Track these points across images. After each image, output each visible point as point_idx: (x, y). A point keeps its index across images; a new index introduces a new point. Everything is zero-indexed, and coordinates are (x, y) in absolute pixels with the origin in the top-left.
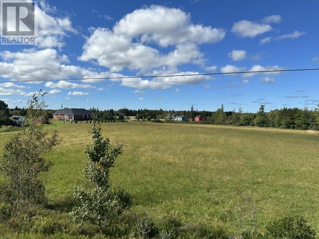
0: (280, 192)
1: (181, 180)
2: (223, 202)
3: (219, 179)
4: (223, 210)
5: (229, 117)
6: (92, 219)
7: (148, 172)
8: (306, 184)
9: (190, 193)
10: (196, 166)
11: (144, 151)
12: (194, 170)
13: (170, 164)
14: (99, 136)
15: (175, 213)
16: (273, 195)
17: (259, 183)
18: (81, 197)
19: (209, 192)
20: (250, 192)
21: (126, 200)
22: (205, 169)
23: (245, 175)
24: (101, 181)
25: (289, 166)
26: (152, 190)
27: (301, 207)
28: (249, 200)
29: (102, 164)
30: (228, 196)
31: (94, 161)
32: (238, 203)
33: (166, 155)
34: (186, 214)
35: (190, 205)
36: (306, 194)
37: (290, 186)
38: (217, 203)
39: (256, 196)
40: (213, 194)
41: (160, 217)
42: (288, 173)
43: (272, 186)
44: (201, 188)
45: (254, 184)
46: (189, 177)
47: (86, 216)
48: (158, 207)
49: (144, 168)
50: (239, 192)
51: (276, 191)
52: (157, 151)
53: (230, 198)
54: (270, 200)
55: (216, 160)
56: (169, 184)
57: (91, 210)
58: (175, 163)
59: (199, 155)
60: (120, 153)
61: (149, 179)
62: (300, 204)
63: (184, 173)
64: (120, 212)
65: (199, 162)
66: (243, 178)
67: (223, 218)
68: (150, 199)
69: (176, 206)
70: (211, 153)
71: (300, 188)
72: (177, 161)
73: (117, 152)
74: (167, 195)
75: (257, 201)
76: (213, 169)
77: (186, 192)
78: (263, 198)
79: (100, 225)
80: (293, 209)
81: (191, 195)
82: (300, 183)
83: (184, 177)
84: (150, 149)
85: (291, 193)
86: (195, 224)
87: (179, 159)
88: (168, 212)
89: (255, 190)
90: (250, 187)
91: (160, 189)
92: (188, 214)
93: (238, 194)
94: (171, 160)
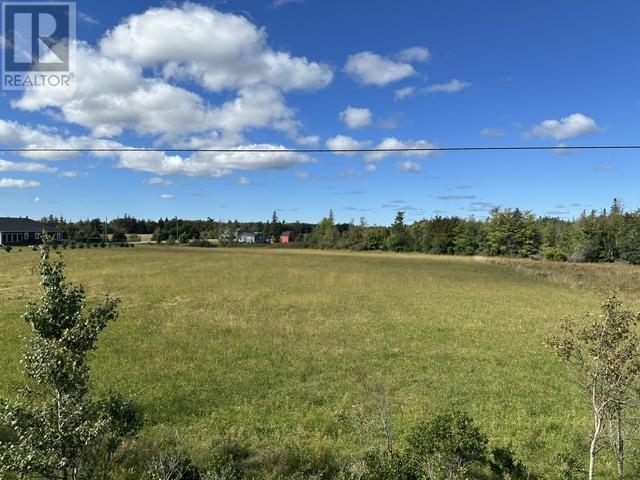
0: (430, 371)
1: (252, 362)
2: (332, 397)
3: (325, 353)
4: (331, 413)
5: (344, 235)
6: (45, 469)
7: (179, 352)
8: (474, 351)
9: (269, 388)
10: (282, 332)
11: (173, 309)
12: (277, 341)
13: (228, 331)
14: (59, 280)
15: (236, 433)
16: (420, 376)
17: (394, 355)
18: (13, 423)
19: (305, 381)
20: (379, 374)
21: (127, 418)
22: (299, 337)
23: (372, 342)
25: (445, 321)
26: (189, 389)
27: (465, 394)
28: (379, 389)
29: (67, 343)
30: (340, 386)
31: (46, 337)
32: (360, 398)
33: (220, 316)
34: (259, 430)
35: (268, 411)
36: (473, 371)
37: (447, 357)
38: (320, 402)
39: (390, 381)
40: (313, 383)
41: (205, 445)
42: (445, 335)
43: (418, 359)
44: (289, 376)
45: (387, 357)
46: (268, 355)
47: (29, 463)
48: (201, 425)
49: (171, 345)
50: (361, 376)
51: (424, 369)
52: (200, 306)
53: (345, 388)
54: (414, 385)
55: (319, 318)
56: (226, 373)
57: (41, 448)
58: (238, 329)
59: (288, 310)
60: (111, 317)
61: (181, 367)
62: (464, 389)
63: (257, 349)
64: (113, 446)
65: (286, 323)
66: (368, 349)
67: (331, 432)
68: (183, 408)
69: (240, 416)
70: (310, 304)
71: (463, 359)
72: (244, 325)
73: (106, 314)
74: (220, 396)
75: (393, 391)
76: (314, 335)
77: (261, 386)
78: (403, 384)
80: (452, 399)
81: (270, 391)
82: (464, 351)
83: (256, 356)
84: (186, 304)
85: (449, 369)
86: (276, 449)
87: (248, 321)
88: (222, 431)
89: (389, 370)
90: (380, 365)
91: (207, 386)
92: (264, 429)
93: (359, 380)
94: (231, 324)
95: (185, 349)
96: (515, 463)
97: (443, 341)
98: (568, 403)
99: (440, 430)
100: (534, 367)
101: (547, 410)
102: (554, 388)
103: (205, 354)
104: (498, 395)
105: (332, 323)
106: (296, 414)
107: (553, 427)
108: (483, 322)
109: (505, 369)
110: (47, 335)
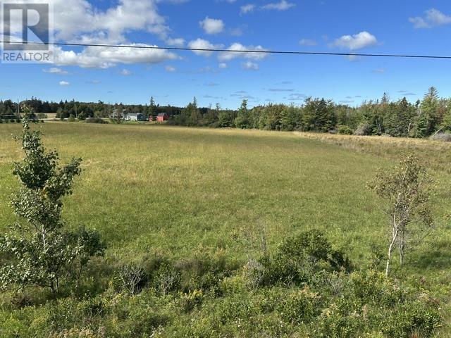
0: (277, 206)
1: (156, 205)
2: (216, 225)
3: (206, 197)
4: (217, 236)
6: (40, 280)
7: (100, 199)
8: (303, 193)
9: (173, 221)
10: (173, 184)
13: (134, 184)
15: (157, 251)
17: (252, 197)
18: (13, 249)
19: (195, 216)
20: (245, 210)
22: (187, 187)
23: (236, 189)
24: (48, 219)
25: (282, 175)
26: (115, 223)
27: (300, 220)
28: (246, 219)
29: (49, 190)
30: (220, 218)
31: (30, 188)
32: (234, 224)
33: (126, 174)
34: (172, 248)
35: (176, 236)
38: (209, 229)
39: (252, 214)
40: (202, 218)
42: (283, 183)
44: (185, 213)
45: (248, 199)
46: (167, 200)
47: (28, 277)
48: (131, 247)
49: (94, 194)
50: (233, 212)
51: (273, 205)
52: (108, 166)
53: (224, 219)
54: (267, 216)
55: (198, 174)
56: (139, 212)
57: (36, 265)
58: (141, 182)
59: (175, 169)
61: (104, 209)
62: (300, 217)
63: (158, 195)
66: (235, 193)
68: (118, 237)
69: (156, 240)
70: (190, 165)
71: (296, 198)
72: (144, 180)
74: (137, 228)
75: (255, 219)
76: (196, 186)
77: (167, 220)
78: (261, 215)
79: (52, 287)
81: (174, 223)
82: (296, 192)
83: (158, 201)
84: (97, 165)
85: (289, 205)
86: (189, 260)
87: (148, 177)
88: (147, 250)
89: (250, 207)
90: (244, 204)
91: (127, 221)
92: (175, 247)
93: (232, 214)
94: (135, 179)
95: (105, 197)
96: (345, 260)
97: (282, 187)
98: (364, 223)
99: (304, 241)
100: (341, 202)
101: (352, 227)
102: (354, 214)
103: (121, 200)
104: (321, 220)
105: (207, 178)
106: (195, 237)
107: (357, 238)
108: (305, 175)
109: (323, 204)
110: (30, 186)
